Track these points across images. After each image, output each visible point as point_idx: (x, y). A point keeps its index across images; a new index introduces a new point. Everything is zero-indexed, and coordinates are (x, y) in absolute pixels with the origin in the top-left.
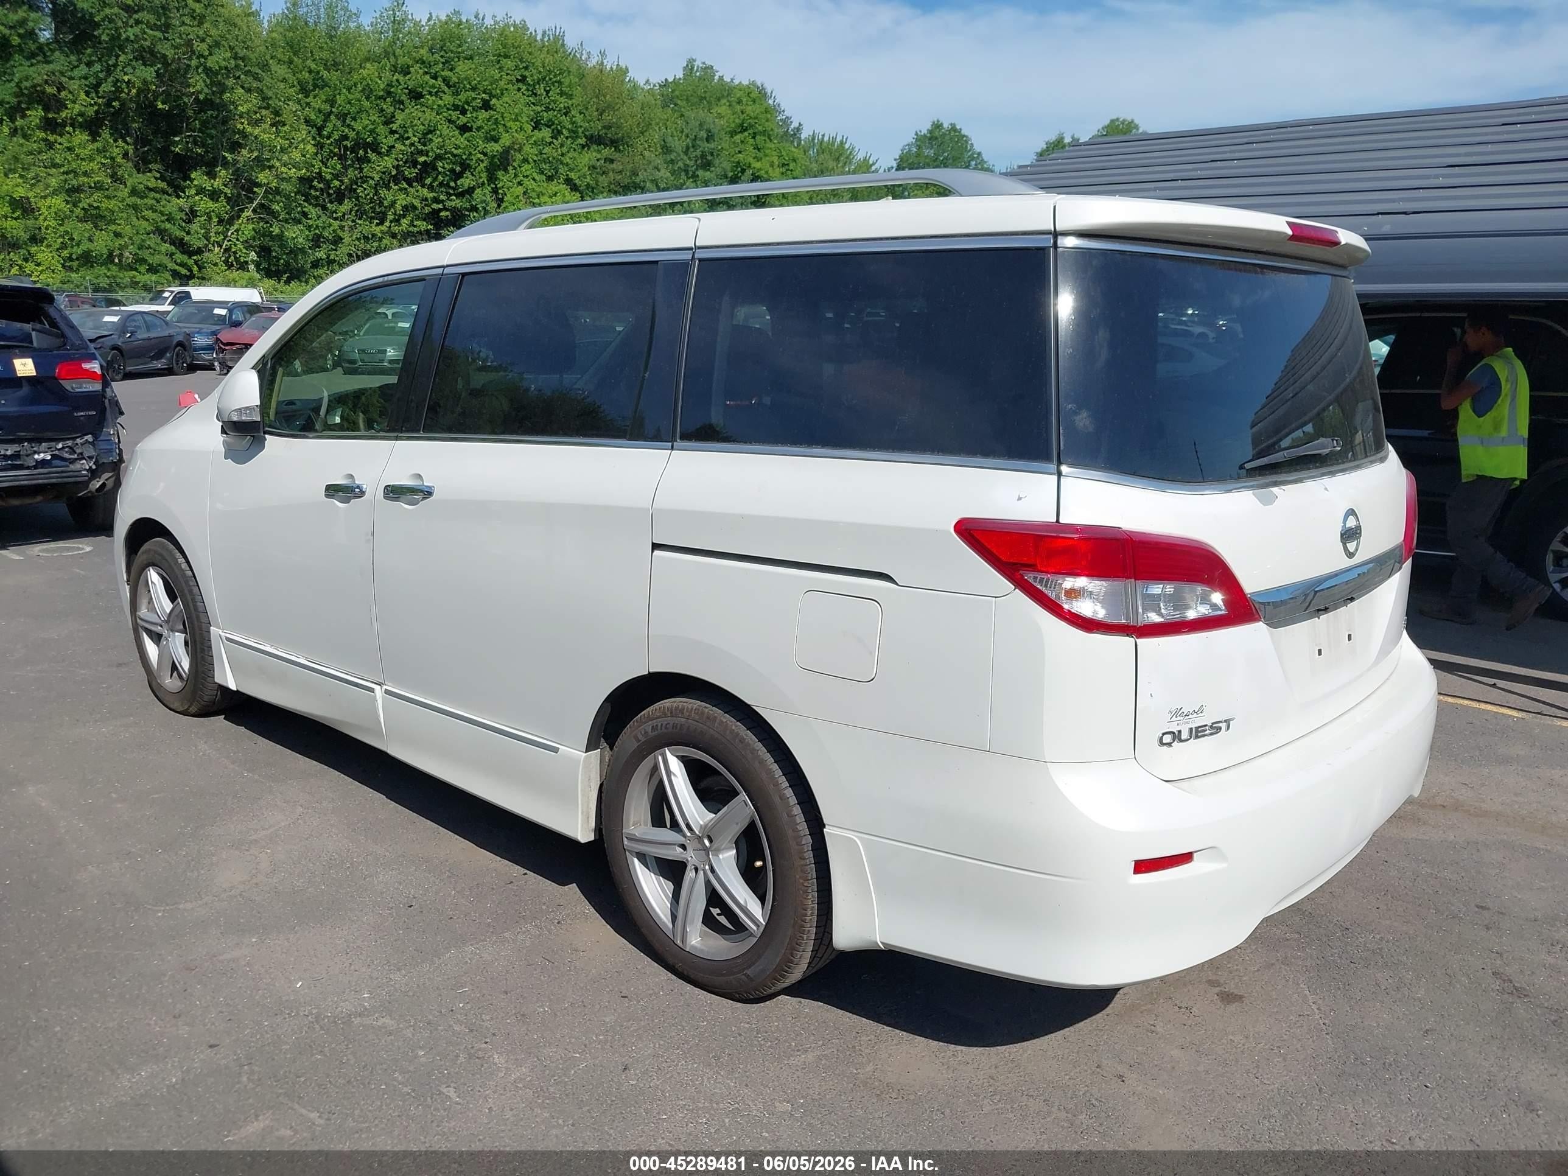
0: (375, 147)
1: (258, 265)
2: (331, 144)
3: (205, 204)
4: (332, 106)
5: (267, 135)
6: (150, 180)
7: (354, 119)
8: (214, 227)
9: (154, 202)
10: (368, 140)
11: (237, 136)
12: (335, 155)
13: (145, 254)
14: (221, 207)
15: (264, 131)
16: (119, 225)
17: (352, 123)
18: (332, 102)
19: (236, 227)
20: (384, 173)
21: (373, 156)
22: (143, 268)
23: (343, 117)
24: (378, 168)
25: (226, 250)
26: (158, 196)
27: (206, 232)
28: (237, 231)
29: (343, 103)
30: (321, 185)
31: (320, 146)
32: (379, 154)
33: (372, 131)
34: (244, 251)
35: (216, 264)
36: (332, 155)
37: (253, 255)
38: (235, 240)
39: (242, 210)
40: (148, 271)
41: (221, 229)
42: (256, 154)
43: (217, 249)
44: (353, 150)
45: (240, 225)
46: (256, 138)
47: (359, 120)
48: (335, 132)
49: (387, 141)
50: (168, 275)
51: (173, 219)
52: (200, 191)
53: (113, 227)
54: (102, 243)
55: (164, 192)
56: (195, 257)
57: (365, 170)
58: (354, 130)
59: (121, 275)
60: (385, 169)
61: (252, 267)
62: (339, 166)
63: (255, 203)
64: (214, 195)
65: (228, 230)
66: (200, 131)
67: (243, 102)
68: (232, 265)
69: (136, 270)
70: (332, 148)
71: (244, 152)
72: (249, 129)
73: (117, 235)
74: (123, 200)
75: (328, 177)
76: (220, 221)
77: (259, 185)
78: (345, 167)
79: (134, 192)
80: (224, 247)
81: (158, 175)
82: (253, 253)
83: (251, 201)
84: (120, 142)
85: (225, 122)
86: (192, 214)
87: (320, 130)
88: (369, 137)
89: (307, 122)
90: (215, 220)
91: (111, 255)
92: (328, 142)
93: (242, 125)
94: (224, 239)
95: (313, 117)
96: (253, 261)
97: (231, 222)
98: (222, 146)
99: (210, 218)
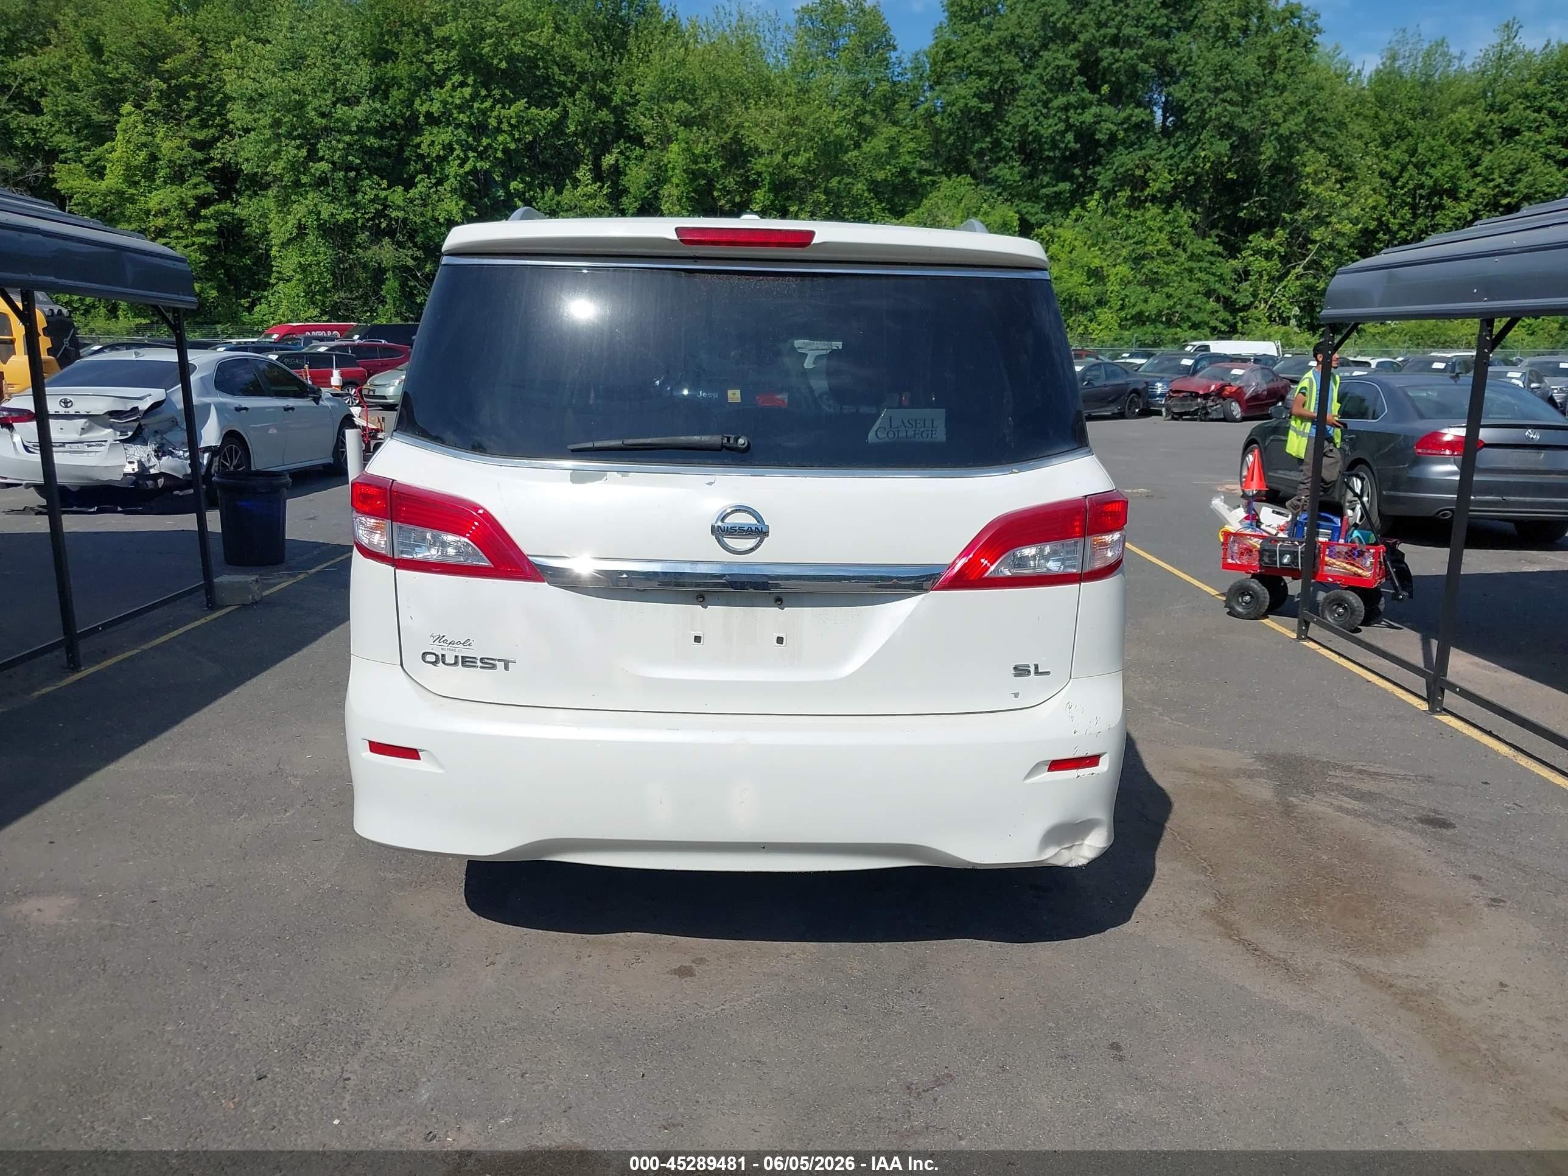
0: (1453, 194)
1: (1299, 320)
2: (1404, 195)
3: (1259, 264)
4: (1412, 156)
5: (1329, 193)
6: (1210, 244)
7: (1434, 166)
8: (1264, 284)
9: (1208, 265)
10: (1445, 187)
11: (1301, 196)
12: (1407, 204)
13: (1190, 312)
14: (1274, 265)
15: (1326, 190)
16: (1173, 287)
17: (1431, 171)
18: (1413, 152)
19: (1284, 283)
20: (1459, 219)
21: (1447, 201)
22: (1185, 326)
23: (1420, 167)
24: (1452, 215)
25: (1271, 307)
26: (1213, 259)
27: (1254, 290)
28: (1284, 287)
29: (1424, 152)
30: (1387, 237)
31: (1391, 197)
32: (1456, 199)
33: (1452, 177)
34: (1288, 306)
35: (1259, 320)
36: (1403, 204)
37: (1296, 311)
38: (1280, 296)
39: (1294, 267)
40: (1190, 328)
41: (1270, 286)
42: (1315, 212)
43: (1263, 305)
44: (1429, 197)
45: (1288, 281)
46: (1317, 196)
47: (1439, 167)
48: (1410, 182)
49: (1466, 183)
50: (1207, 331)
51: (1223, 279)
52: (1257, 252)
53: (1166, 290)
54: (1155, 303)
55: (1219, 255)
56: (1241, 314)
57: (1438, 217)
58: (1431, 177)
59: (1166, 333)
60: (1461, 215)
61: (1293, 322)
62: (1409, 216)
63: (1307, 259)
64: (1268, 255)
65: (1276, 287)
66: (1268, 195)
67: (1312, 161)
68: (1275, 320)
69: (1180, 327)
70: (1404, 198)
71: (1304, 211)
72: (1311, 188)
73: (1169, 296)
74: (1182, 264)
75: (1395, 228)
76: (1271, 279)
77: (1314, 242)
78: (1415, 216)
79: (1192, 257)
80: (1270, 303)
81: (1217, 240)
82: (1297, 308)
83: (1305, 256)
84: (1190, 213)
85: (1291, 184)
86: (1244, 275)
87: (1394, 181)
88: (1447, 182)
89: (1382, 174)
90: (1266, 278)
91: (1159, 314)
92: (1403, 192)
93: (1307, 185)
94: (1270, 296)
95: (1389, 168)
96: (1295, 316)
97: (1280, 279)
98: (1285, 206)
99: (1261, 276)
